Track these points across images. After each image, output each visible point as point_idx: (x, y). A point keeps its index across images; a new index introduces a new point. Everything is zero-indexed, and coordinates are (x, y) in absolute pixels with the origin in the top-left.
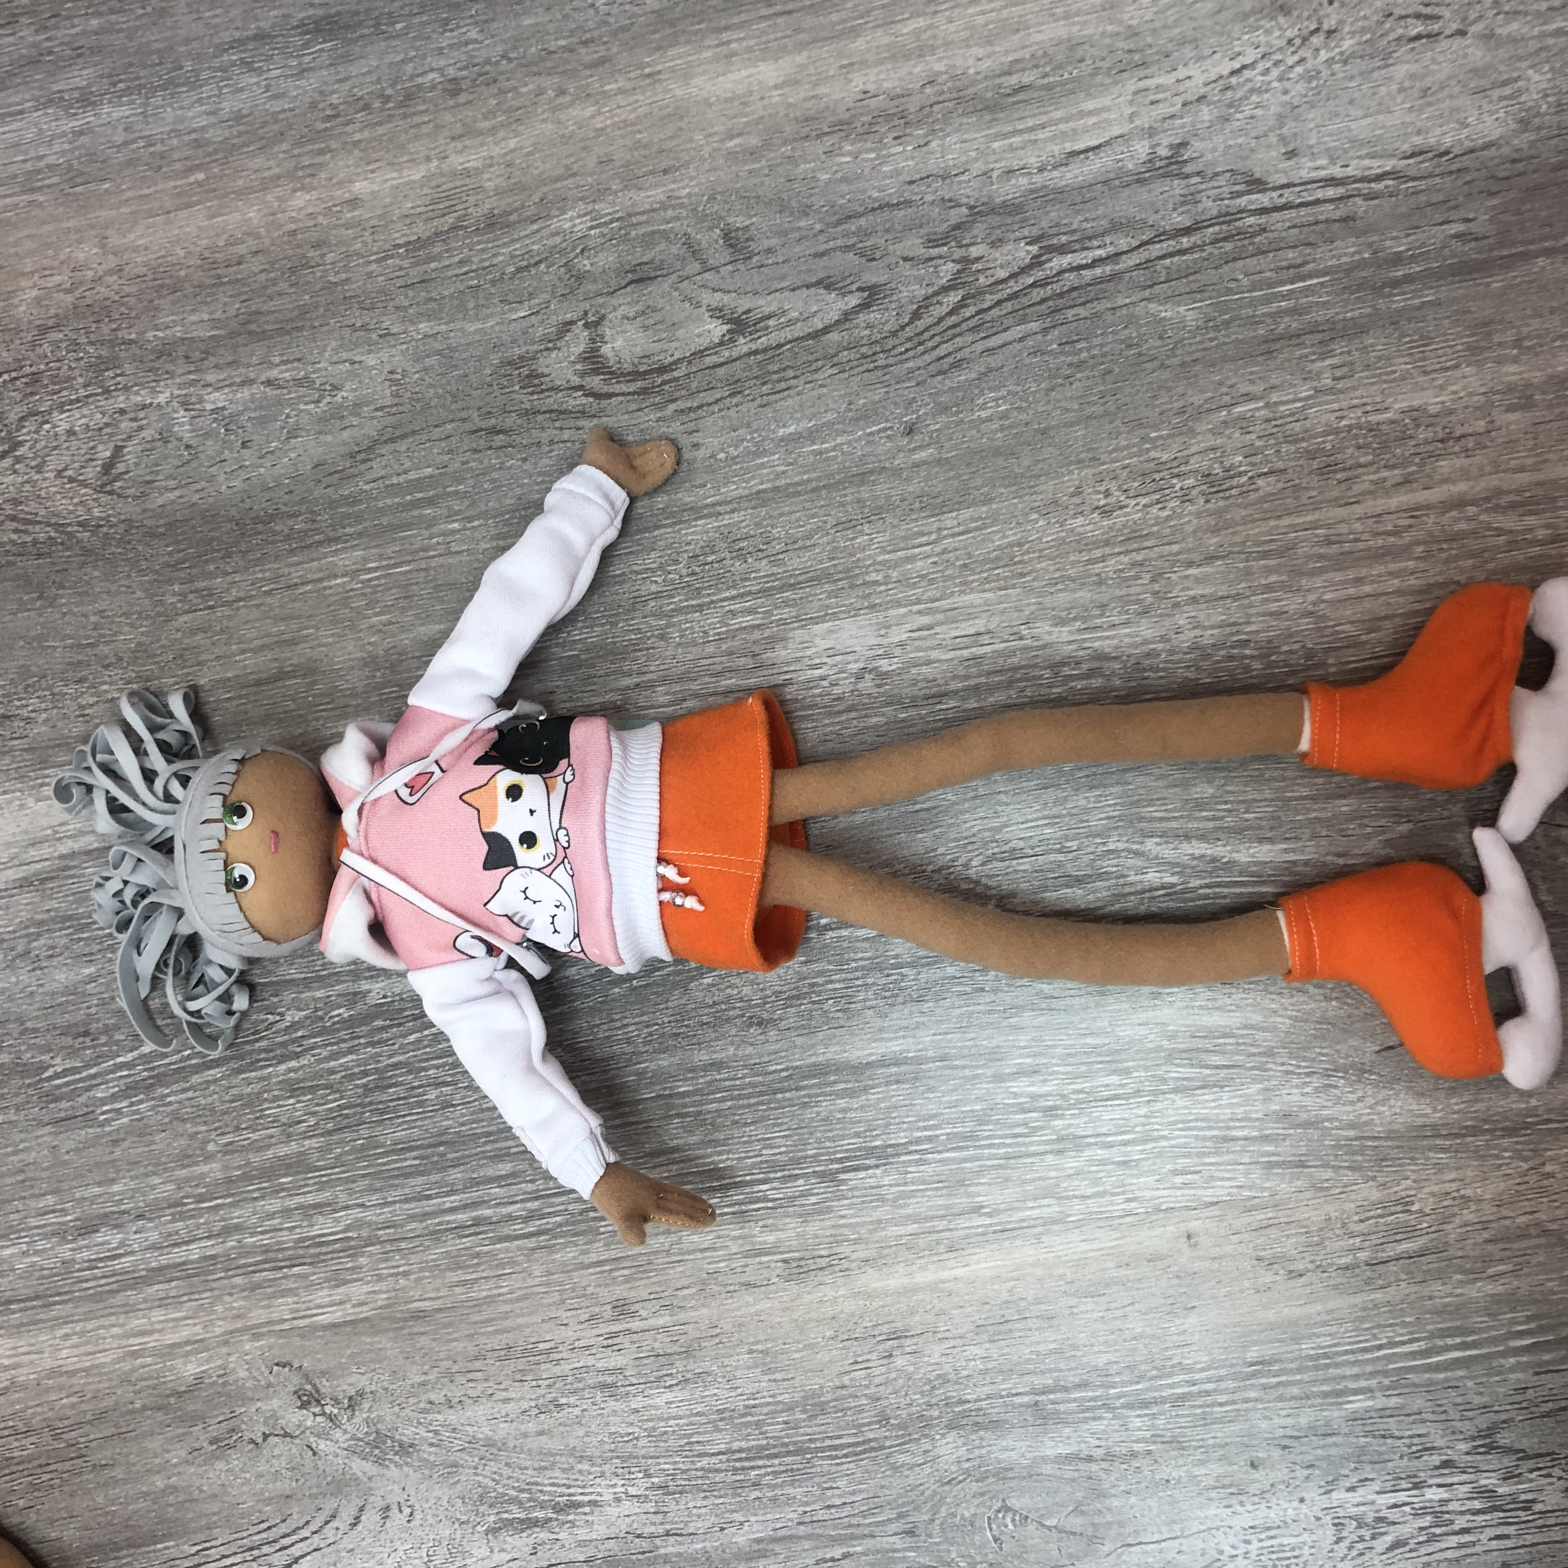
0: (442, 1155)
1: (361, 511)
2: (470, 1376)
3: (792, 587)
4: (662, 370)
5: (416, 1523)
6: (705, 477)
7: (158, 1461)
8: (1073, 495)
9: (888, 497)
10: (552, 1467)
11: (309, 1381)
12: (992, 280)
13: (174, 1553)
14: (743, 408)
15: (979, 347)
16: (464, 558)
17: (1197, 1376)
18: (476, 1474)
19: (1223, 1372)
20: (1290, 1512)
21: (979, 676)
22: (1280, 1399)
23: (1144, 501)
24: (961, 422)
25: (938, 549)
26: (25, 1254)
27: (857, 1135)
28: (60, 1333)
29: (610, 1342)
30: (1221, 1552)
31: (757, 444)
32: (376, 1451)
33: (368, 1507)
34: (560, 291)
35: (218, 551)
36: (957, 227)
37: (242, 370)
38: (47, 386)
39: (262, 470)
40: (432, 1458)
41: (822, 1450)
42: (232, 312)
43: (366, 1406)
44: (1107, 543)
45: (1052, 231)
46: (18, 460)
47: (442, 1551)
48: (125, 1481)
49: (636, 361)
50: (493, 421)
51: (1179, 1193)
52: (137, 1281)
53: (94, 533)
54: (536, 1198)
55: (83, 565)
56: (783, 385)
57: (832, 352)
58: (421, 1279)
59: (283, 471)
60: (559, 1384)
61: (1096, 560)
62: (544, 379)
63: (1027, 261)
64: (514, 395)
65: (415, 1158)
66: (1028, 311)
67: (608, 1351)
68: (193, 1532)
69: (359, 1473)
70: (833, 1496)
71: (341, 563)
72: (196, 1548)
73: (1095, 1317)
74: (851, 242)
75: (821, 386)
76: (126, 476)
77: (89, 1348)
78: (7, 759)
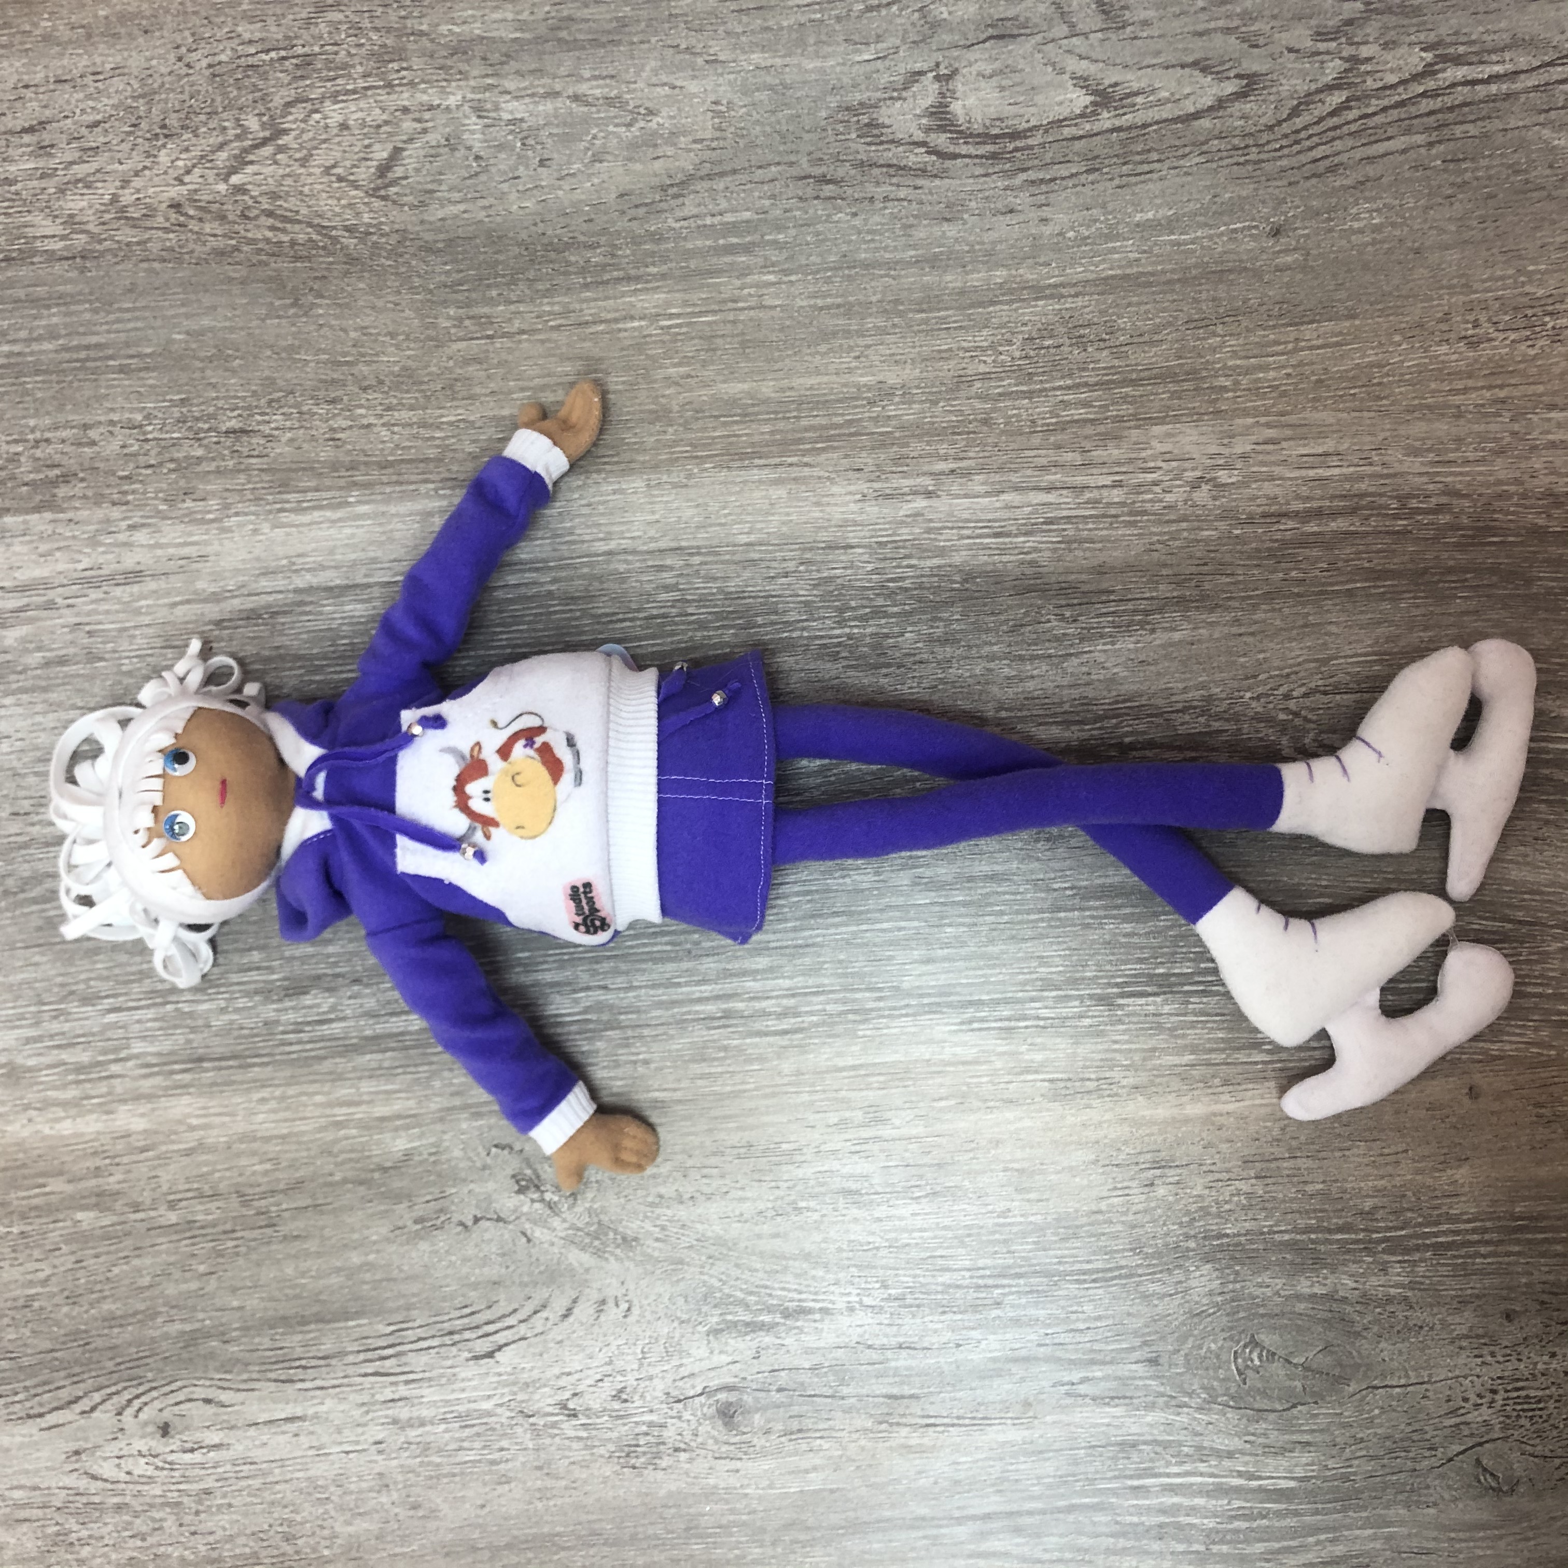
0: (697, 943)
1: (667, 250)
2: (705, 1171)
3: (1133, 383)
4: (1015, 135)
5: (632, 1319)
6: (1052, 255)
7: (356, 1236)
8: (1440, 321)
9: (1245, 300)
10: (785, 1270)
11: (530, 1166)
12: (1380, 84)
13: (366, 1331)
14: (1100, 187)
15: (1358, 154)
16: (777, 313)
17: (1462, 1226)
18: (701, 1273)
19: (1489, 1224)
20: (1540, 1366)
21: (1322, 498)
22: (1543, 1255)
23: (1513, 336)
24: (1331, 230)
25: (1293, 362)
26: (223, 1010)
27: (1140, 961)
28: (256, 1096)
29: (858, 1148)
30: (1466, 1400)
31: (1110, 227)
32: (596, 1243)
33: (582, 1299)
34: (913, 37)
35: (503, 276)
36: (1349, 22)
37: (547, 81)
38: (318, 71)
39: (560, 193)
40: (656, 1254)
41: (1071, 1273)
42: (540, 15)
43: (590, 1195)
44: (1470, 376)
45: (1448, 40)
46: (281, 149)
47: (659, 1349)
48: (319, 1254)
49: (988, 123)
50: (824, 169)
52: (349, 1049)
53: (362, 240)
54: (793, 996)
55: (347, 273)
56: (1146, 168)
57: (1202, 139)
58: (661, 1069)
59: (583, 197)
60: (800, 1187)
61: (1457, 392)
62: (884, 130)
63: (1420, 68)
64: (850, 144)
65: (667, 944)
66: (1414, 121)
67: (856, 1157)
68: (391, 1311)
69: (576, 1264)
70: (1078, 1320)
71: (640, 305)
72: (392, 1328)
73: (1366, 1160)
74: (1236, 23)
75: (1187, 174)
76: (404, 182)
77: (288, 1114)
78: (242, 478)
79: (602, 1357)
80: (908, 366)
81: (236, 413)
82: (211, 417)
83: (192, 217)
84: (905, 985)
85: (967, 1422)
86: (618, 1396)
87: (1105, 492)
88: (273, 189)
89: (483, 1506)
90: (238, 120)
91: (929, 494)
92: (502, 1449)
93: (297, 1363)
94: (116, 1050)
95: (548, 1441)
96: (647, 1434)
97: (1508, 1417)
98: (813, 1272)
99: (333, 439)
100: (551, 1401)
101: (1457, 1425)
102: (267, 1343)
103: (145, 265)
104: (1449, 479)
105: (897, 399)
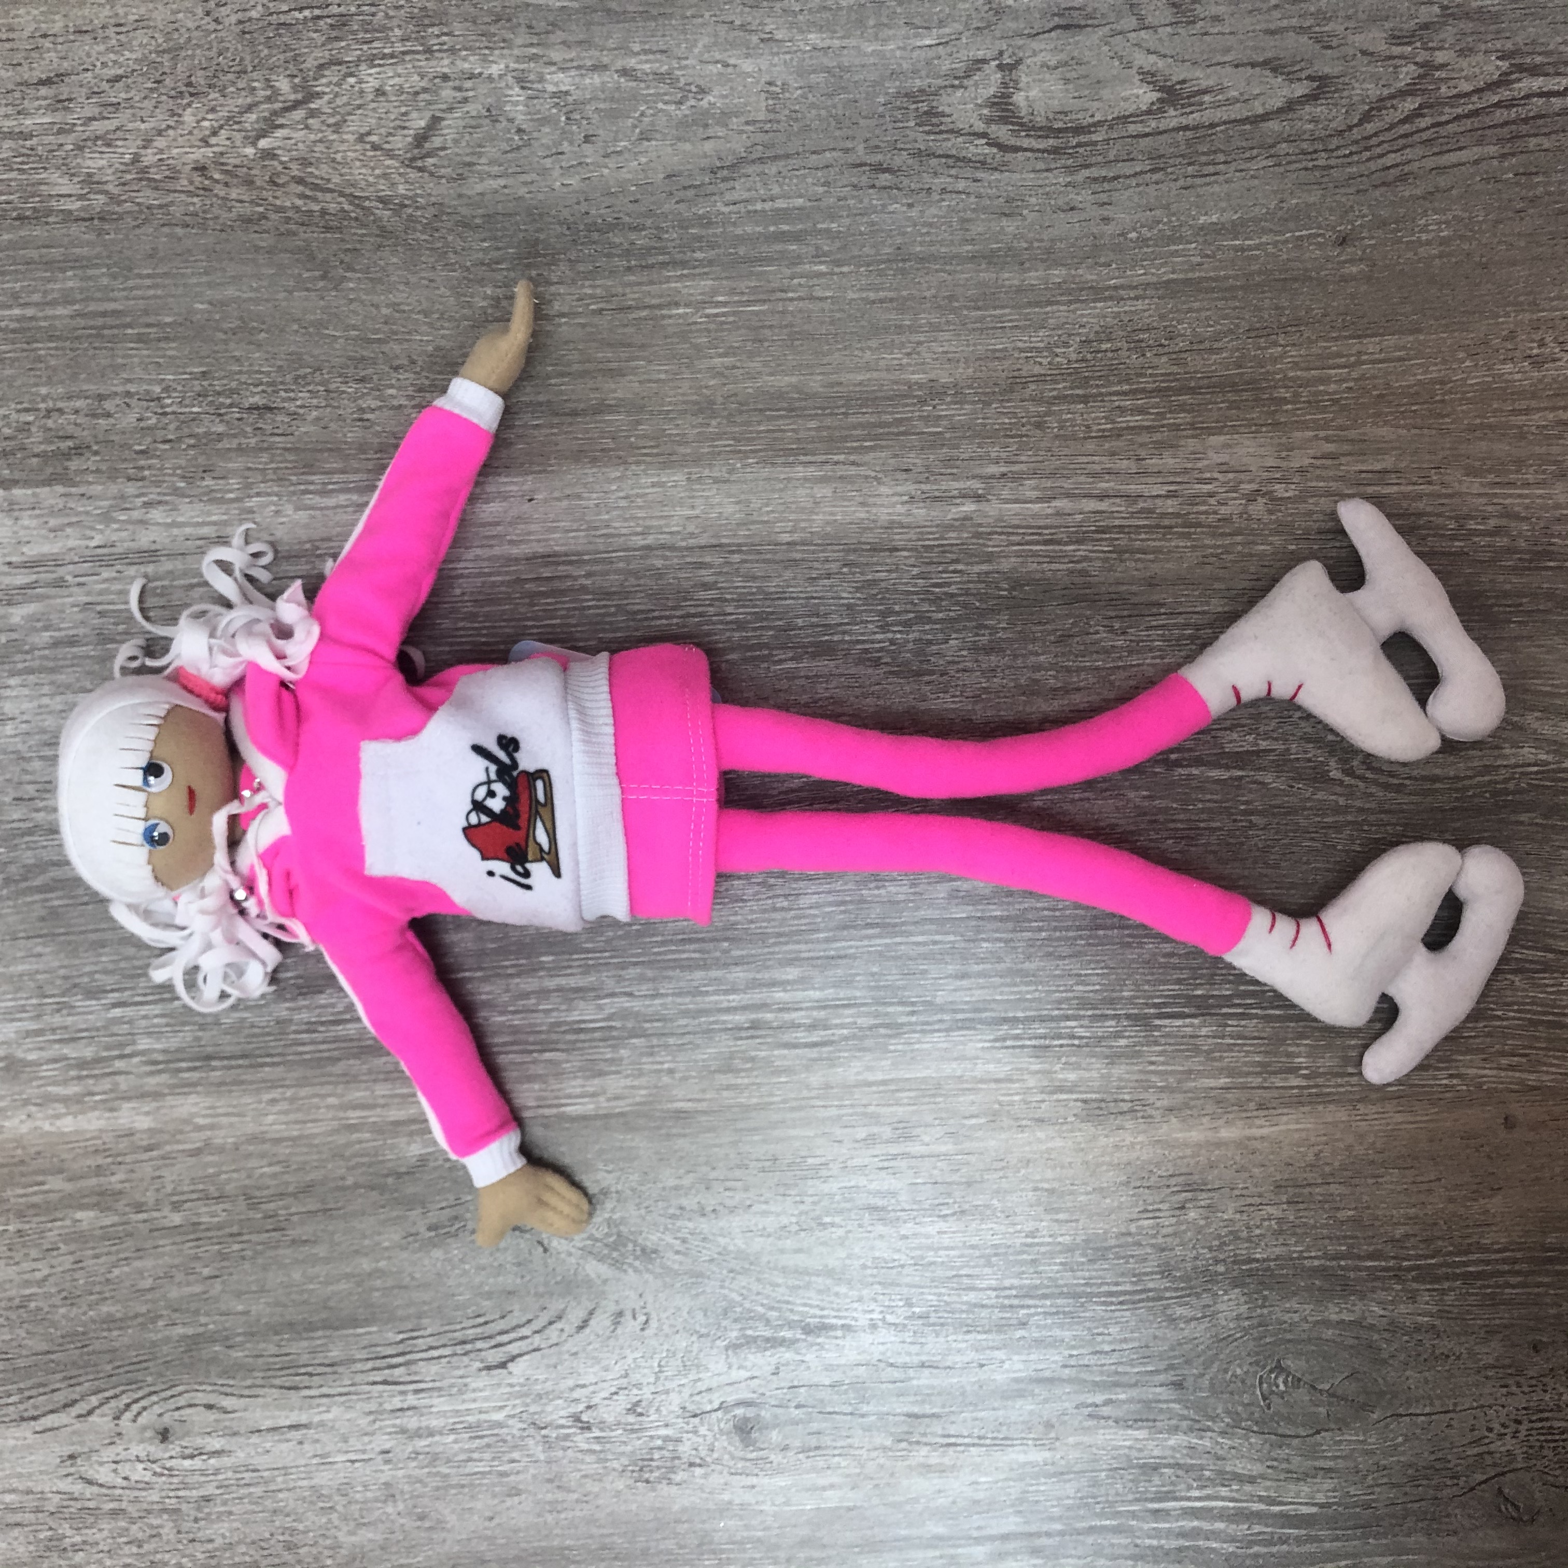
0: (726, 951)
1: (715, 235)
2: (729, 1184)
3: (1192, 391)
4: (1079, 130)
5: (649, 1332)
6: (1112, 256)
7: (367, 1242)
8: (1505, 339)
9: (1309, 310)
10: (808, 1286)
12: (1455, 92)
13: (376, 1339)
14: (1164, 187)
15: (1430, 163)
16: (827, 305)
17: (1492, 1256)
18: (722, 1287)
19: (1519, 1255)
24: (1399, 241)
25: (1355, 375)
27: (1179, 982)
28: (266, 1097)
29: (886, 1164)
30: (1490, 1430)
31: (1173, 229)
32: (615, 1254)
33: (598, 1312)
34: (977, 23)
35: (544, 256)
36: (1426, 26)
37: (595, 53)
38: (354, 33)
39: (606, 171)
40: (676, 1267)
41: (1098, 1295)
43: (609, 1205)
44: (1534, 396)
45: (1525, 49)
46: (313, 114)
47: (677, 1362)
48: (327, 1260)
49: (1051, 116)
50: (880, 157)
51: (1503, 1074)
53: (396, 212)
54: (824, 1008)
55: (379, 247)
56: (1211, 169)
57: (1270, 141)
58: (686, 1079)
59: (629, 176)
60: (825, 1202)
61: (1519, 412)
62: (944, 120)
63: (1495, 77)
64: (908, 132)
65: (694, 951)
66: (1488, 132)
67: (883, 1174)
68: (402, 1319)
69: (593, 1276)
70: (1103, 1342)
71: (685, 291)
72: (401, 1336)
73: (1399, 1188)
74: (1308, 24)
75: (1253, 177)
76: (442, 153)
77: (299, 1116)
78: (265, 457)
79: (618, 1370)
80: (962, 365)
81: (260, 388)
82: (233, 392)
83: (217, 181)
84: (939, 1000)
85: (988, 1442)
86: (632, 1410)
87: (1159, 502)
88: (303, 154)
89: (491, 1519)
90: (268, 80)
91: (978, 498)
92: (513, 1461)
93: (303, 1370)
94: (121, 1045)
95: (560, 1453)
96: (660, 1448)
97: (1531, 1447)
98: (837, 1289)
99: (361, 420)
100: (563, 1413)
101: (1480, 1455)
102: (273, 1349)
103: (166, 230)
104: (1507, 501)
105: (949, 399)
